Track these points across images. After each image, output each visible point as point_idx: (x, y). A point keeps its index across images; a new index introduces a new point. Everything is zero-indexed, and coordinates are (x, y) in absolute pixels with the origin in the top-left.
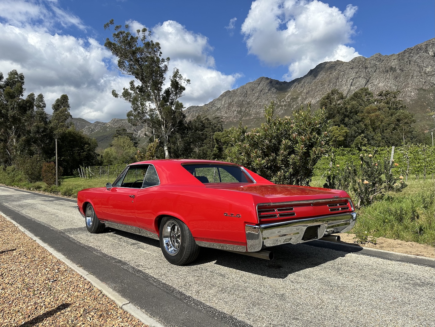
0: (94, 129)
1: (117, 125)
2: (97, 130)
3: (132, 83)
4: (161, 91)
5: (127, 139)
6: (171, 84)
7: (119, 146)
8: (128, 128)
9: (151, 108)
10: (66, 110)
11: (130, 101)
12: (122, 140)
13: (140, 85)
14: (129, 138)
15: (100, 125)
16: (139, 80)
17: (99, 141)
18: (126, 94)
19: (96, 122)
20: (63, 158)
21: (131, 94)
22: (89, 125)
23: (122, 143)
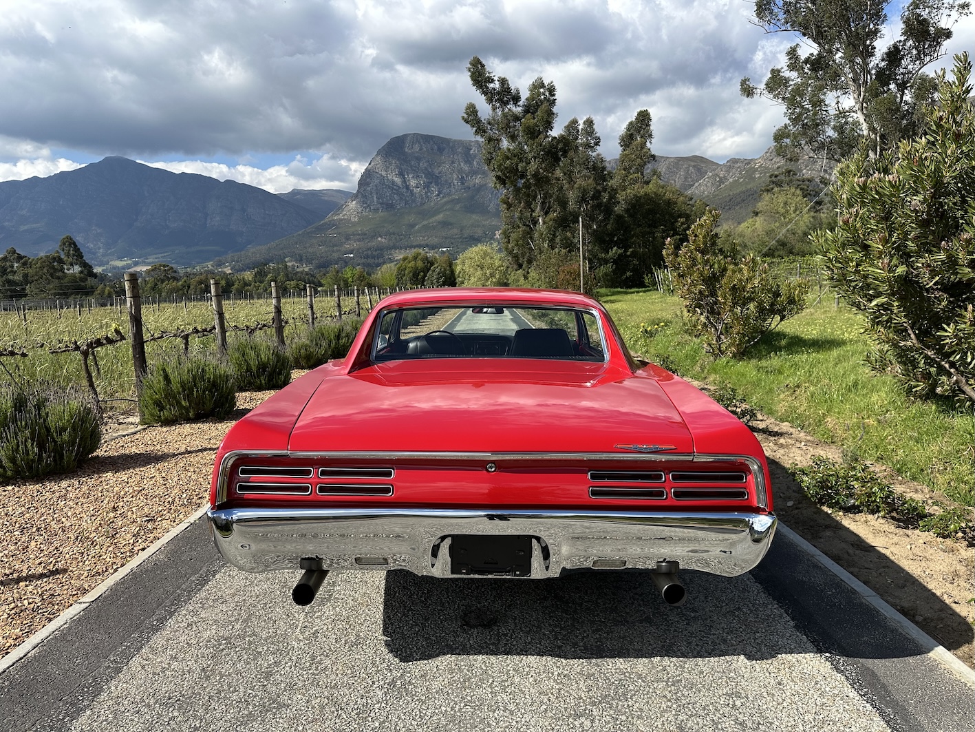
0: (725, 177)
1: (778, 162)
2: (731, 180)
3: (792, 53)
4: (872, 55)
5: (793, 195)
6: (902, 29)
7: (774, 215)
8: (807, 166)
9: (841, 108)
10: (643, 145)
11: (784, 99)
12: (782, 199)
13: (816, 53)
14: (798, 192)
15: (739, 167)
16: (810, 42)
17: (737, 205)
18: (776, 83)
19: (731, 160)
20: (631, 250)
21: (787, 80)
22: (714, 170)
23: (782, 205)
